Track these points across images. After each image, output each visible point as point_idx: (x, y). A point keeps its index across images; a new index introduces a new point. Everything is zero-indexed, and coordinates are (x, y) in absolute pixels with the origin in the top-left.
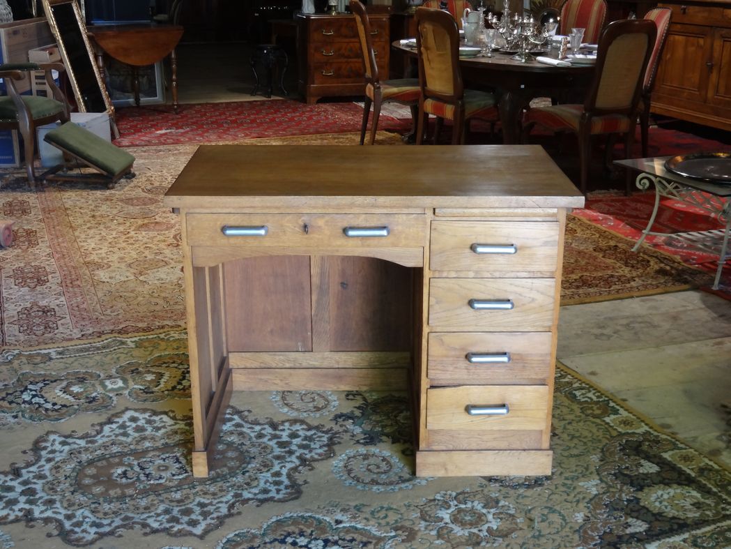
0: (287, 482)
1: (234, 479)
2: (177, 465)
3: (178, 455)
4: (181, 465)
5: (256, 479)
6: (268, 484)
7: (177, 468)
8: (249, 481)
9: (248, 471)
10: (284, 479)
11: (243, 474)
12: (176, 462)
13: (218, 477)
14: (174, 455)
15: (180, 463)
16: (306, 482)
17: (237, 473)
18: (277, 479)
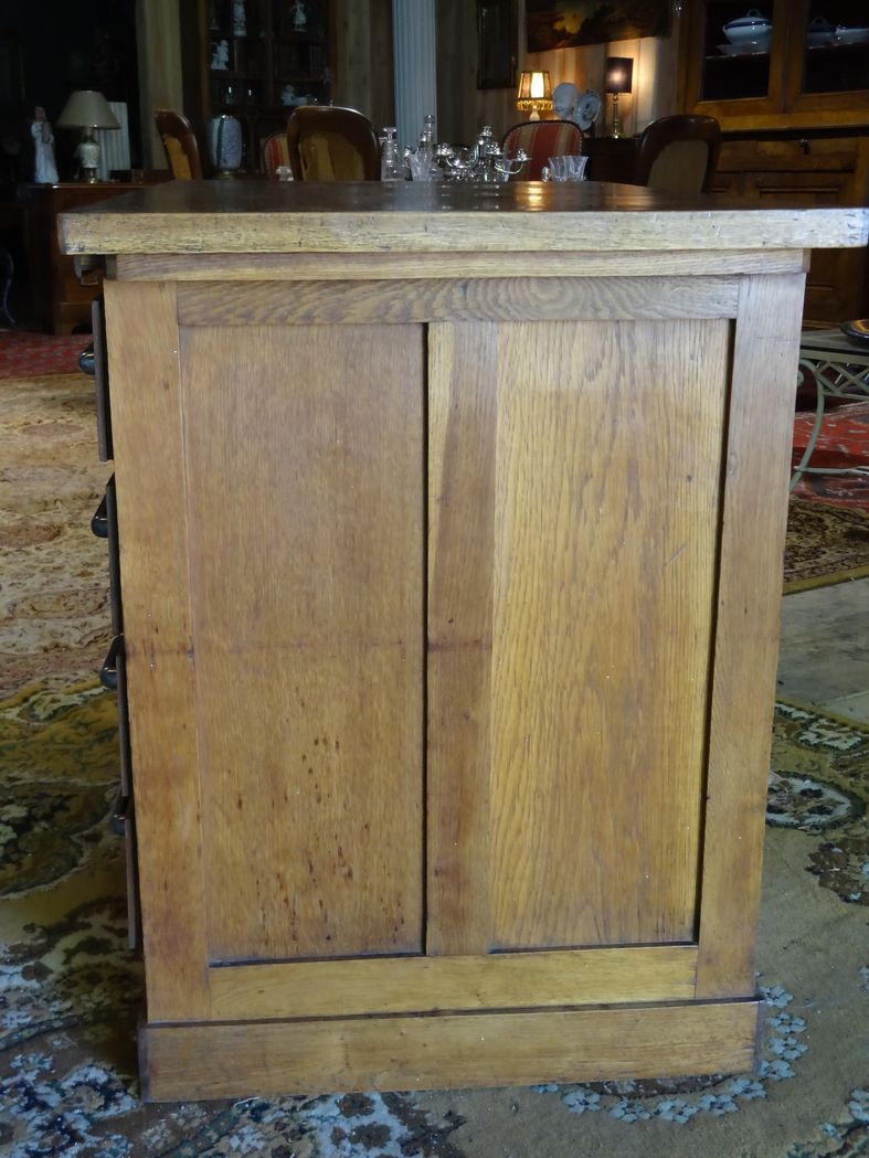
0: (398, 1129)
1: (235, 1142)
2: (37, 1118)
3: (30, 1077)
4: (48, 1115)
5: (302, 1131)
6: (346, 1143)
7: (40, 1128)
8: (282, 1141)
9: (265, 1107)
10: (382, 1115)
11: (257, 1118)
12: (28, 1108)
13: (183, 1143)
14: (16, 1079)
15: (44, 1106)
16: (456, 1121)
17: (236, 1120)
18: (366, 1121)
